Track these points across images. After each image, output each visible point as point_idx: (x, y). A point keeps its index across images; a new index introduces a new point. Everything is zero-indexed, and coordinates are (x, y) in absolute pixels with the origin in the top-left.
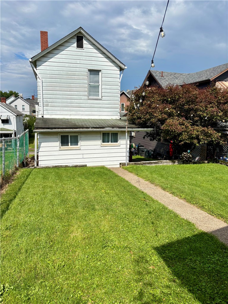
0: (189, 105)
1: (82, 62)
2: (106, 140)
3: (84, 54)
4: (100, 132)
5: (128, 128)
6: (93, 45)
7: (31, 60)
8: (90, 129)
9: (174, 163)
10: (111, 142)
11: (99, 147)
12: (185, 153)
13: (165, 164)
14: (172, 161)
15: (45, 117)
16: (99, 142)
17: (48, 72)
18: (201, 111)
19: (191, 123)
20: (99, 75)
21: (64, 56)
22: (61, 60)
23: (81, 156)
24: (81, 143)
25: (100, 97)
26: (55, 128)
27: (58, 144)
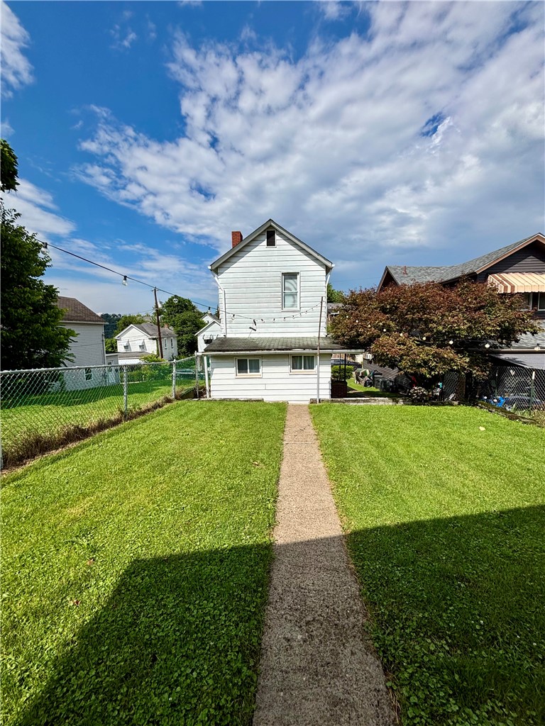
0: (414, 314)
1: (274, 263)
2: (298, 366)
3: (276, 253)
4: (288, 355)
5: (320, 349)
6: (288, 239)
7: (210, 268)
8: (272, 352)
9: (397, 402)
10: (304, 369)
11: (287, 375)
12: (416, 388)
13: (381, 403)
14: (393, 400)
15: (228, 336)
16: (287, 369)
17: (231, 280)
18: (435, 322)
19: (417, 341)
20: (296, 279)
21: (250, 259)
22: (247, 264)
23: (263, 387)
24: (263, 369)
25: (298, 309)
26: (228, 351)
27: (234, 370)
